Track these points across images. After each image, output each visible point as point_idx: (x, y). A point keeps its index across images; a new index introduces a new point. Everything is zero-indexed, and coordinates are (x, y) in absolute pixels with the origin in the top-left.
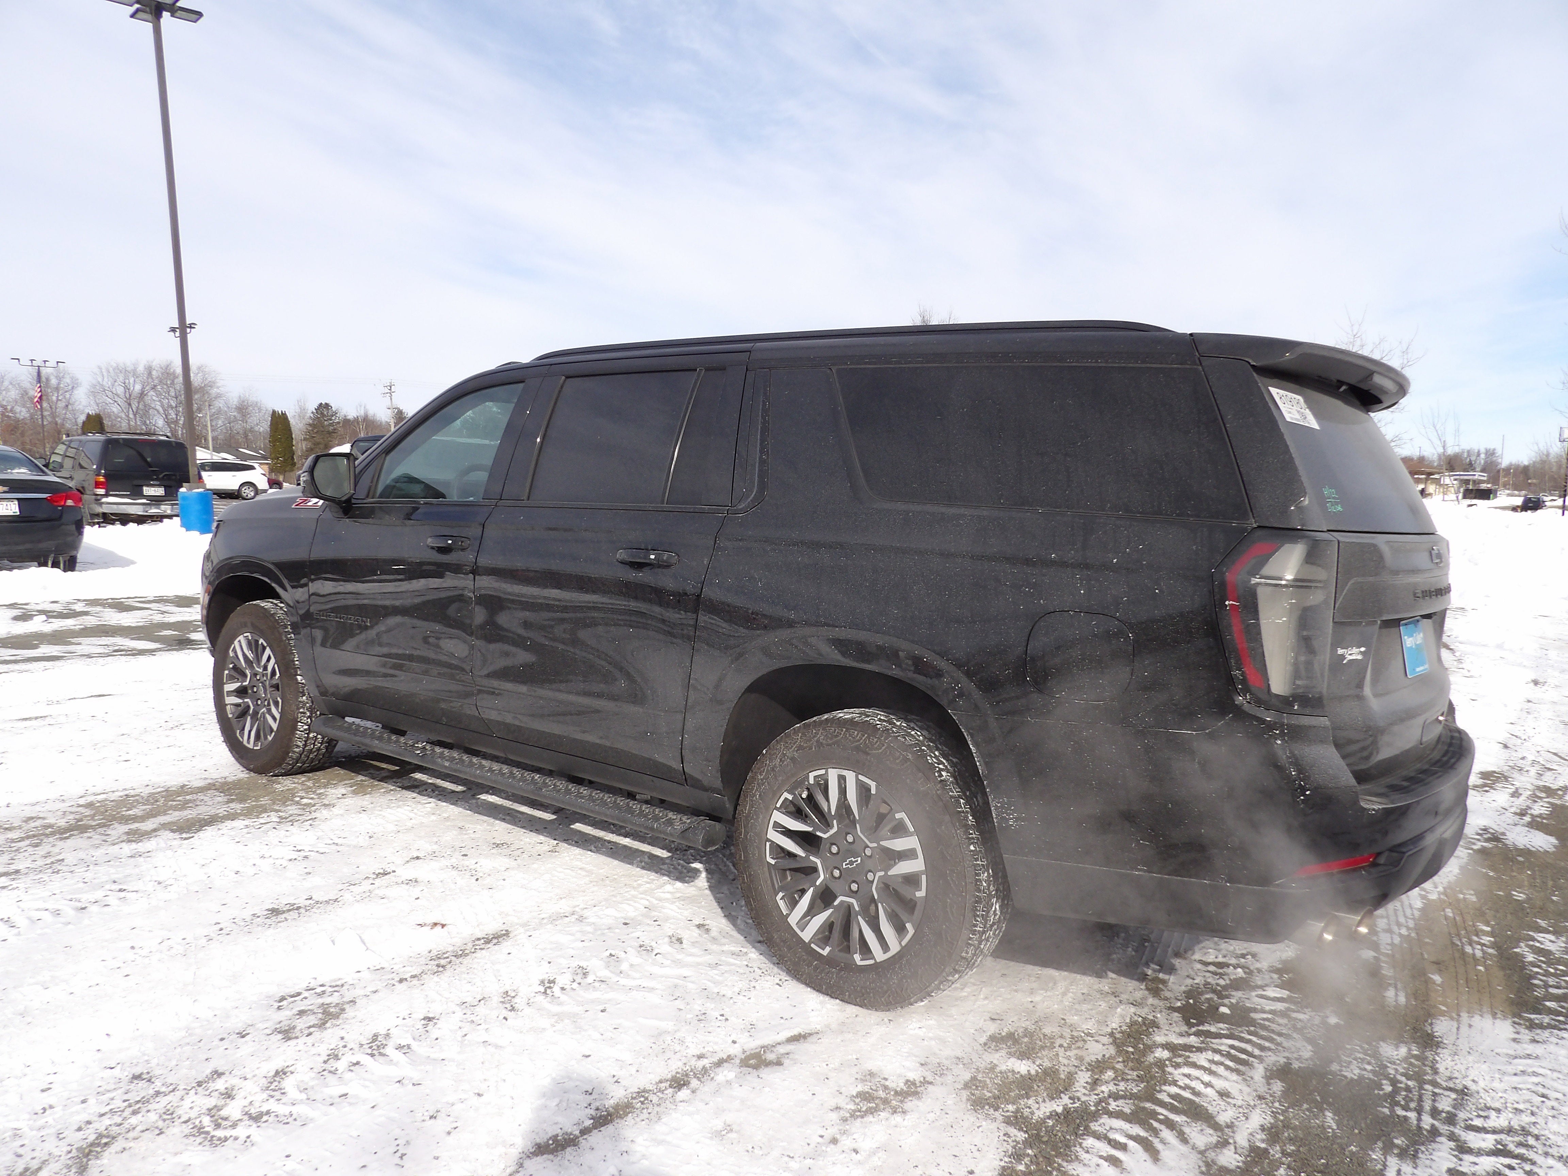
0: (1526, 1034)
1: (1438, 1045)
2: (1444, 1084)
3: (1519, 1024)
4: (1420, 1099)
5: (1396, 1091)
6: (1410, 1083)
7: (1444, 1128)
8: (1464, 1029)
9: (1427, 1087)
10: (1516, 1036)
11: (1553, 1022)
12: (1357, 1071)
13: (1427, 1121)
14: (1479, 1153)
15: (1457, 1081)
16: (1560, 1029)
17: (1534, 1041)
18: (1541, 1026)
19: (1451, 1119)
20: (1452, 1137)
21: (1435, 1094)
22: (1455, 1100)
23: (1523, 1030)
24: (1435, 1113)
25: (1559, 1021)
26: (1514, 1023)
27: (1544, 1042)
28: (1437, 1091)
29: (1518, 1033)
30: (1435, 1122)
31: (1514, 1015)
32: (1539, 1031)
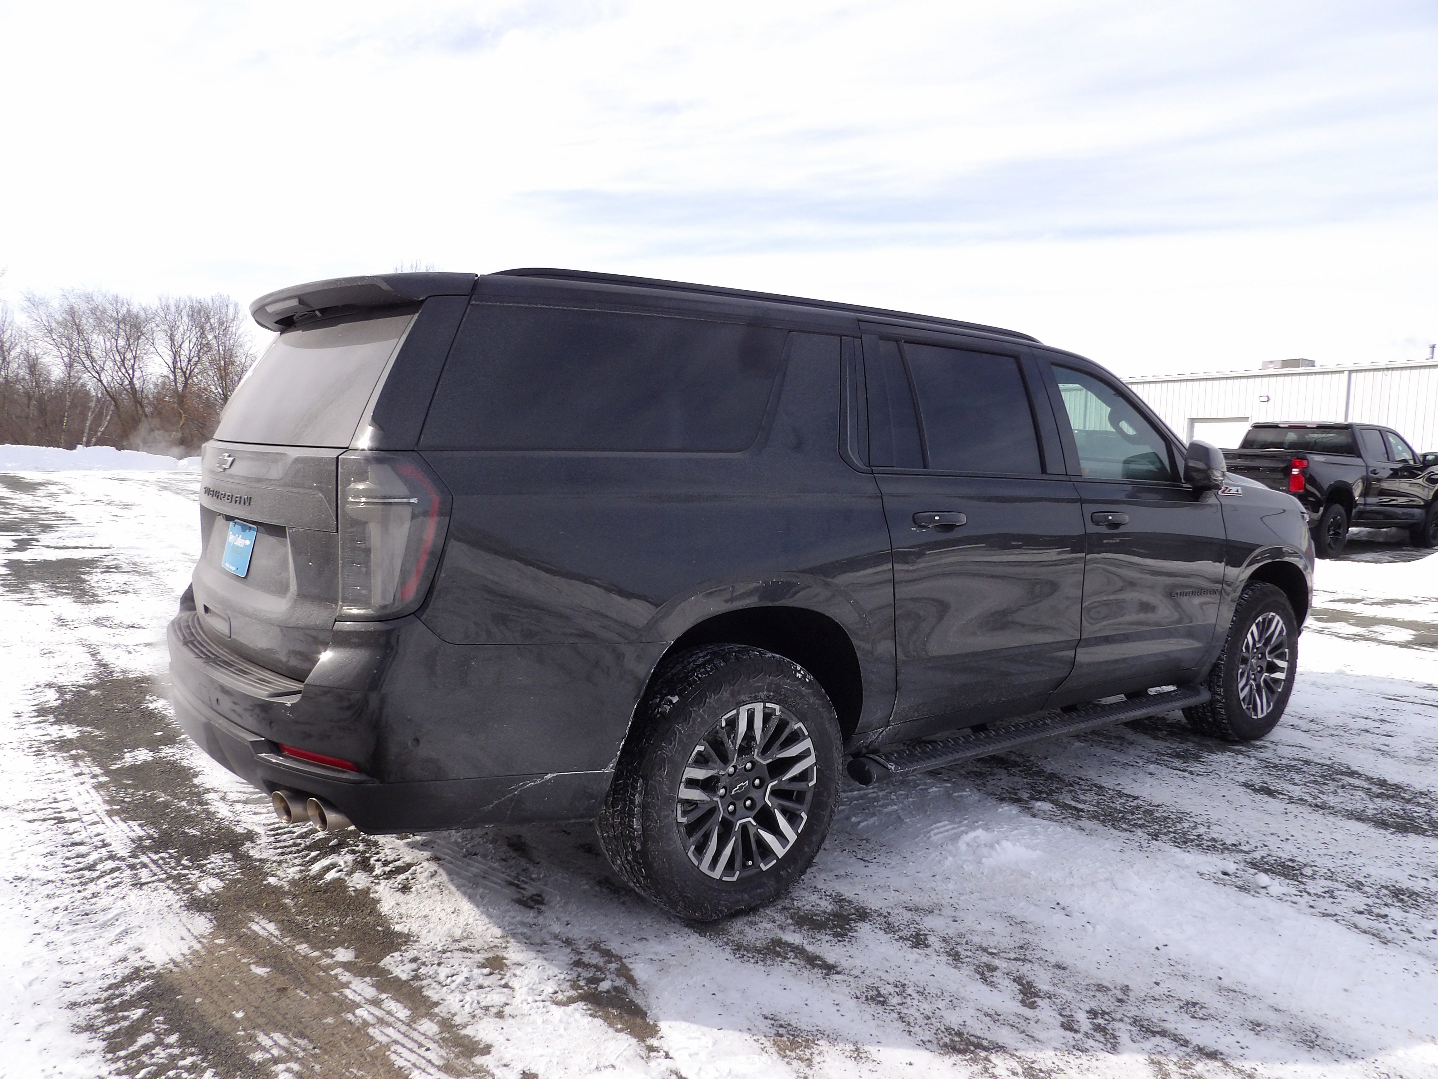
0: (135, 960)
1: (188, 907)
2: (156, 884)
3: (147, 968)
4: (159, 866)
5: (179, 862)
6: (176, 872)
7: (133, 861)
8: (185, 933)
9: (164, 876)
10: (141, 954)
11: (122, 990)
12: (213, 860)
13: (144, 859)
14: (101, 860)
15: (149, 890)
16: (110, 987)
17: (124, 960)
18: (128, 979)
19: (132, 867)
20: (122, 859)
21: (155, 875)
22: (140, 878)
23: (139, 963)
24: (145, 866)
25: (118, 996)
26: (153, 967)
27: (115, 963)
28: (156, 877)
29: (142, 958)
30: (138, 861)
31: (157, 977)
32: (127, 971)
